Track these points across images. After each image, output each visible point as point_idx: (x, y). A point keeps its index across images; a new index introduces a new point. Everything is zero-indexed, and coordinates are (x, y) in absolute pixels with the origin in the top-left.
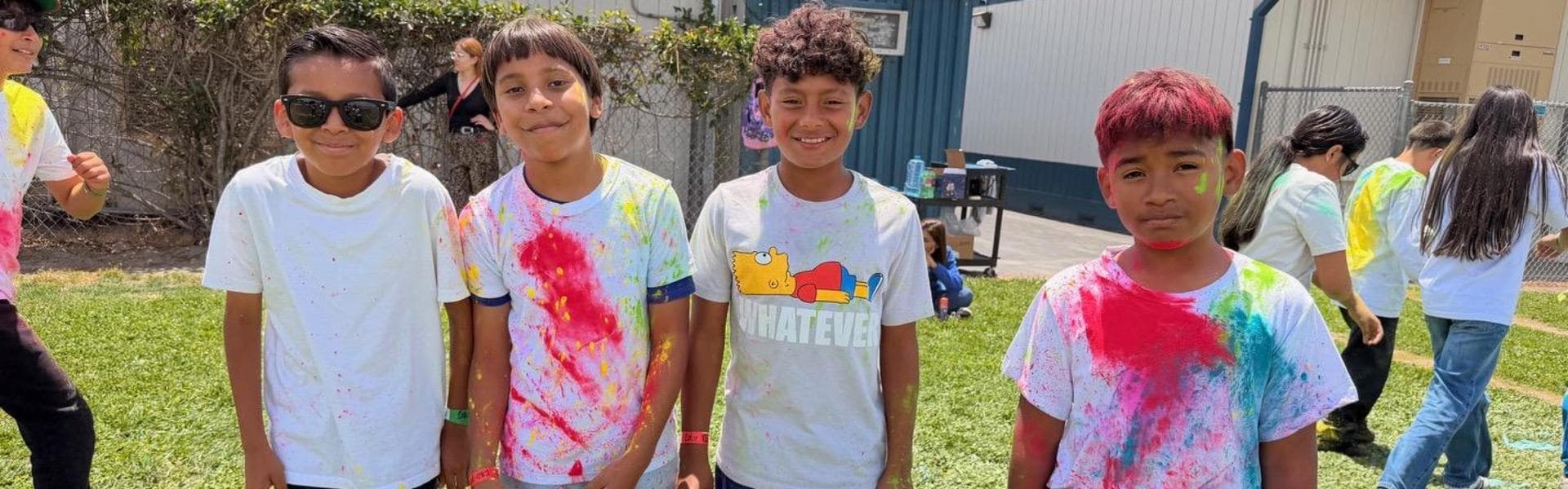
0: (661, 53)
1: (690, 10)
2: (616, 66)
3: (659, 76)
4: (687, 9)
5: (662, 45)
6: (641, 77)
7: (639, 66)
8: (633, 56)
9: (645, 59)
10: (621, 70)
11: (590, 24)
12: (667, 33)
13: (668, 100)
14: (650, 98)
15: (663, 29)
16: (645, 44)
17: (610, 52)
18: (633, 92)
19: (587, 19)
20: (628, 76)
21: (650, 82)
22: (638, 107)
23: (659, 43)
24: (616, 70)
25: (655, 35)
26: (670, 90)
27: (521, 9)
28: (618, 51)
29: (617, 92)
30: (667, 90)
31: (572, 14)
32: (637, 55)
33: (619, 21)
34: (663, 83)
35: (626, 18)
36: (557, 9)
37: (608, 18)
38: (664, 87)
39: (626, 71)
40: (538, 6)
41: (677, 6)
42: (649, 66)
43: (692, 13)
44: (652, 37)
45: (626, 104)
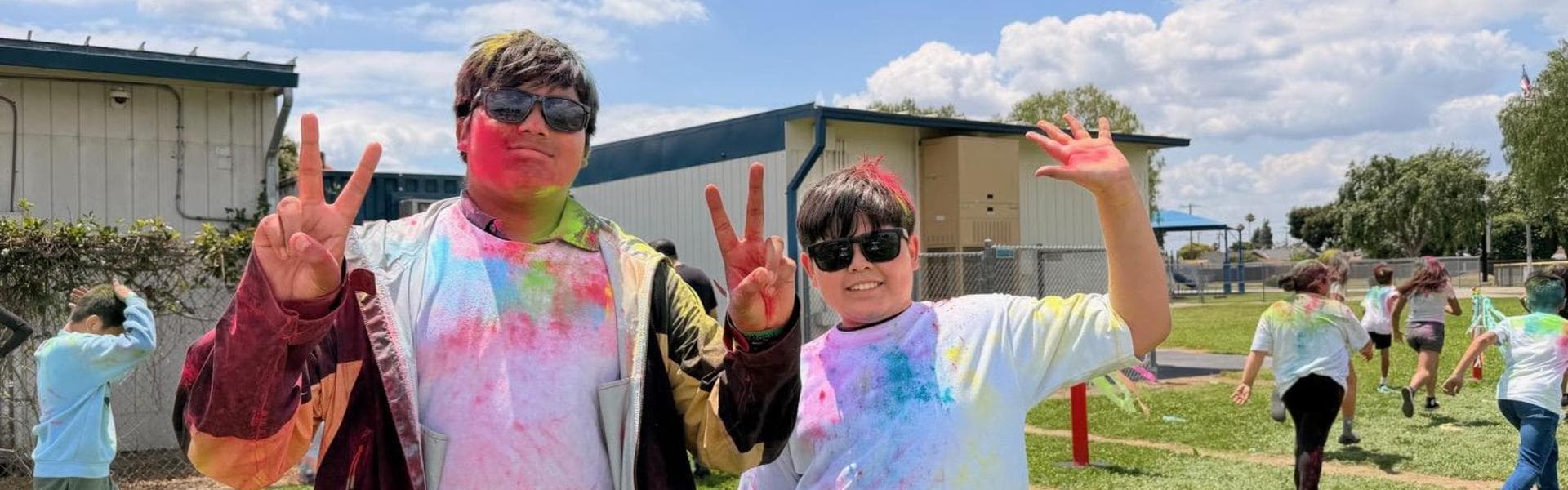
0: (203, 257)
1: (244, 210)
2: (153, 274)
3: (204, 280)
4: (240, 210)
5: (204, 249)
6: (183, 283)
7: (180, 272)
8: (172, 263)
9: (187, 265)
10: (159, 277)
11: (120, 234)
12: (209, 237)
13: (215, 303)
14: (194, 303)
15: (205, 234)
16: (186, 250)
17: (145, 260)
18: (173, 299)
19: (116, 230)
20: (166, 283)
21: (193, 287)
22: (180, 314)
23: (201, 247)
24: (153, 279)
25: (197, 240)
26: (216, 293)
27: (36, 224)
28: (154, 259)
29: (155, 301)
30: (213, 293)
31: (97, 226)
32: (177, 261)
33: (153, 229)
34: (208, 287)
35: (161, 226)
36: (80, 221)
37: (140, 227)
38: (210, 290)
39: (164, 278)
40: (57, 220)
41: (229, 207)
42: (190, 271)
43: (246, 213)
44: (192, 242)
45: (167, 312)
